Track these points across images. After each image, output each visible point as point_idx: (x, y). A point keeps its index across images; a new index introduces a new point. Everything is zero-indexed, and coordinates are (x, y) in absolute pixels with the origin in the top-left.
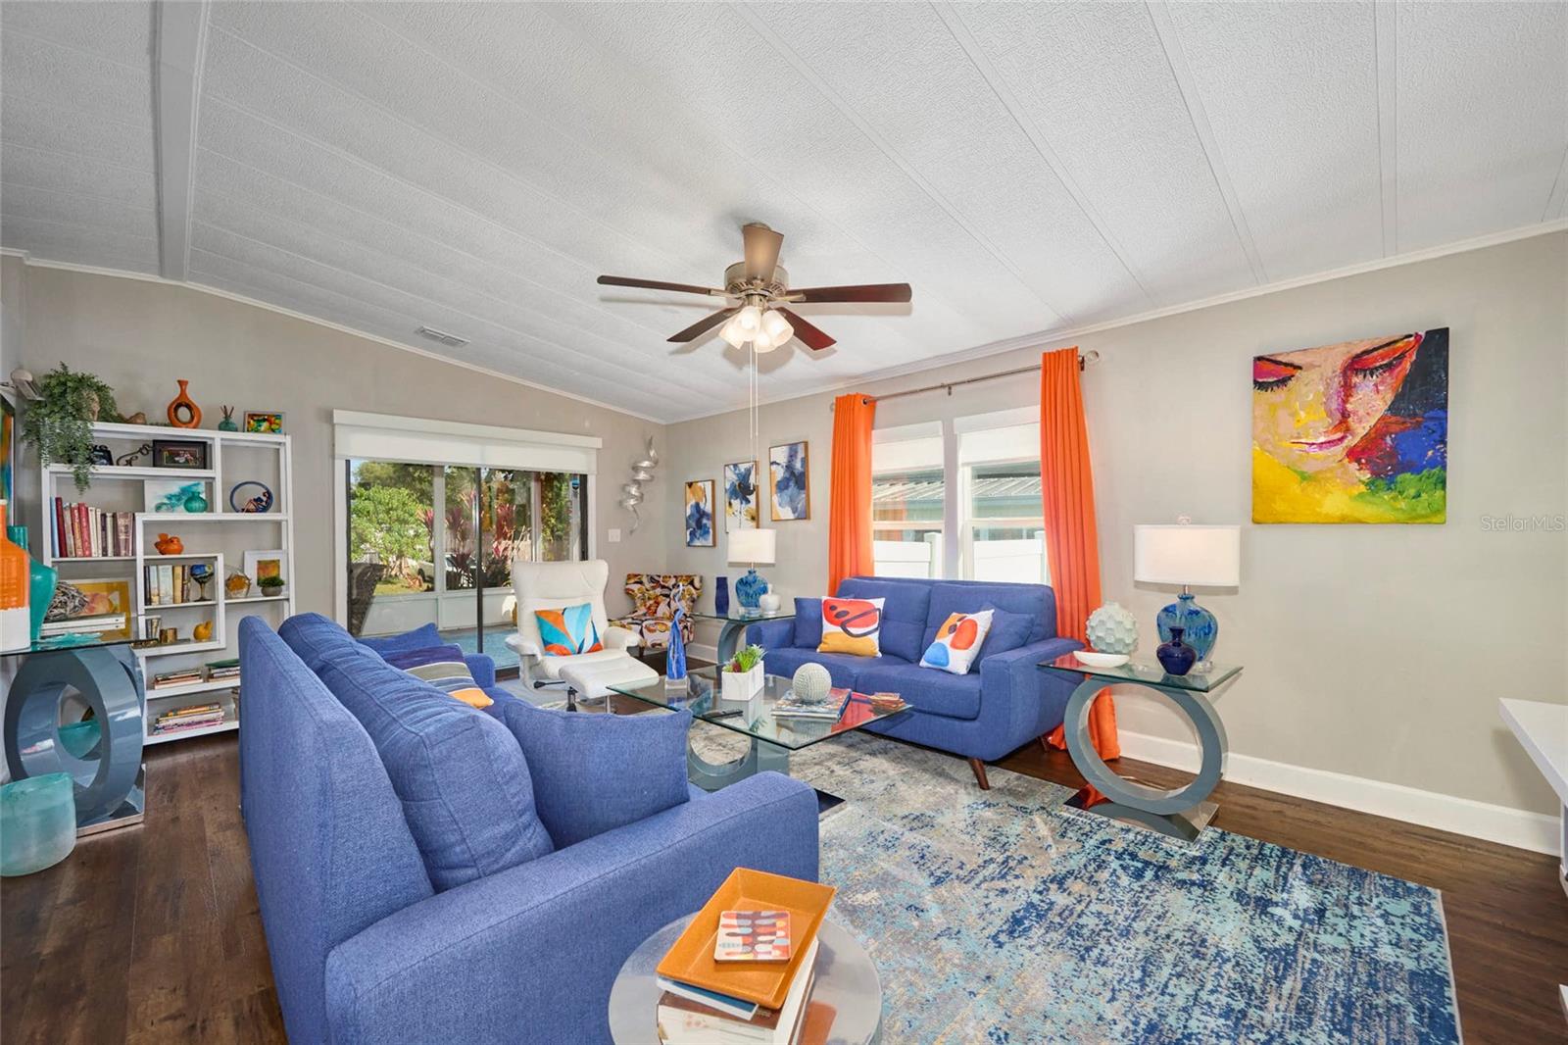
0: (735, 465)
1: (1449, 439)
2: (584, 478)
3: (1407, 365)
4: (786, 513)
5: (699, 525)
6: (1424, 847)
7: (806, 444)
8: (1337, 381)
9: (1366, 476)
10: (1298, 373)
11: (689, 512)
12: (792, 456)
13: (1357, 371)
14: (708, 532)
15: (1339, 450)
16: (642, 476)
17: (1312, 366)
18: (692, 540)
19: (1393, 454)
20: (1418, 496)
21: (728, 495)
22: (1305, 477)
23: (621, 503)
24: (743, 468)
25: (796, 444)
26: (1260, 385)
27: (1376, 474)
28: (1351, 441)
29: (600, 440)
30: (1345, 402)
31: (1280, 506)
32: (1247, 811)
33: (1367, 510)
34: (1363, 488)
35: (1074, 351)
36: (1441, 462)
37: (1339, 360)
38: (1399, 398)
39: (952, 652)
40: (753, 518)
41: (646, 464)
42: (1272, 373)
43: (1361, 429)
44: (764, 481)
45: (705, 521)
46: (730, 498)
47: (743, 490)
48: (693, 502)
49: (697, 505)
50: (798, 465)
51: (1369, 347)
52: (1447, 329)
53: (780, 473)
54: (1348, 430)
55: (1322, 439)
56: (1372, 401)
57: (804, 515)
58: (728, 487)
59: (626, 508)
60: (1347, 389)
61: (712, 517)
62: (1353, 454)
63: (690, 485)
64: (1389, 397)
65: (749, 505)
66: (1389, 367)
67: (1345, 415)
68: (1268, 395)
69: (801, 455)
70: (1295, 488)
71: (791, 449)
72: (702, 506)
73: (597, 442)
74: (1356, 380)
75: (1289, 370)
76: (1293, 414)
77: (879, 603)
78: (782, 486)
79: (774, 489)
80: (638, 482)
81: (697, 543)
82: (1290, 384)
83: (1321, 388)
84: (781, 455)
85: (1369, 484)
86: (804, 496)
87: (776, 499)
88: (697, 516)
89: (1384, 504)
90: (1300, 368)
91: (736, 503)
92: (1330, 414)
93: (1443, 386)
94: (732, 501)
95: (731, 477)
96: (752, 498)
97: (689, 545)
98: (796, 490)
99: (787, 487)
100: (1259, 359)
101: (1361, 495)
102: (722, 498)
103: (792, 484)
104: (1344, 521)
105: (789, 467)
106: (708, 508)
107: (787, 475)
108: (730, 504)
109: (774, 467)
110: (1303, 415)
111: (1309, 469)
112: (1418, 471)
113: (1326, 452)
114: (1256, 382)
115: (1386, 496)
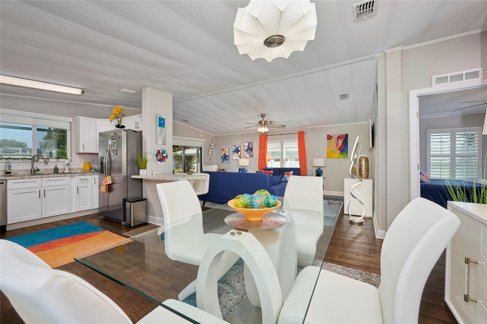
0: (235, 146)
1: (348, 148)
2: (201, 148)
3: (344, 138)
4: (248, 156)
5: (225, 158)
7: (252, 142)
8: (337, 139)
9: (340, 152)
10: (332, 138)
11: (222, 155)
12: (249, 144)
14: (228, 160)
16: (212, 147)
17: (334, 137)
18: (223, 161)
19: (343, 149)
20: (345, 155)
21: (233, 152)
22: (333, 152)
24: (237, 146)
25: (250, 142)
26: (328, 139)
27: (341, 152)
28: (338, 147)
29: (205, 140)
30: (337, 142)
31: (330, 156)
33: (340, 157)
35: (303, 131)
36: (347, 151)
37: (337, 137)
38: (343, 142)
39: (287, 177)
40: (239, 157)
41: (213, 145)
42: (329, 137)
43: (339, 146)
44: (243, 149)
45: (227, 157)
46: (234, 152)
47: (237, 151)
48: (223, 153)
49: (225, 154)
50: (251, 147)
51: (340, 135)
52: (348, 134)
53: (246, 148)
54: (338, 146)
55: (335, 147)
56: (340, 142)
57: (252, 156)
58: (233, 150)
59: (209, 154)
60: (338, 140)
61: (229, 156)
62: (338, 149)
63: (223, 149)
65: (238, 154)
66: (342, 138)
67: (337, 144)
68: (329, 140)
69: (251, 145)
71: (249, 143)
72: (226, 154)
73: (204, 140)
74: (339, 139)
75: (331, 137)
77: (272, 172)
78: (247, 150)
79: (245, 151)
80: (211, 149)
81: (224, 162)
82: (331, 139)
83: (335, 140)
84: (247, 144)
86: (252, 152)
87: (245, 153)
88: (224, 156)
89: (342, 156)
91: (235, 154)
93: (347, 141)
94: (234, 153)
95: (234, 148)
96: (239, 153)
97: (222, 162)
98: (250, 151)
99: (248, 151)
100: (328, 135)
101: (339, 154)
102: (231, 152)
103: (249, 150)
104: (337, 158)
105: (248, 147)
106: (228, 154)
107: (248, 148)
108: (234, 154)
109: (245, 147)
110: (333, 143)
111: (334, 151)
112: (345, 152)
113: (335, 149)
114: (327, 139)
115: (342, 155)
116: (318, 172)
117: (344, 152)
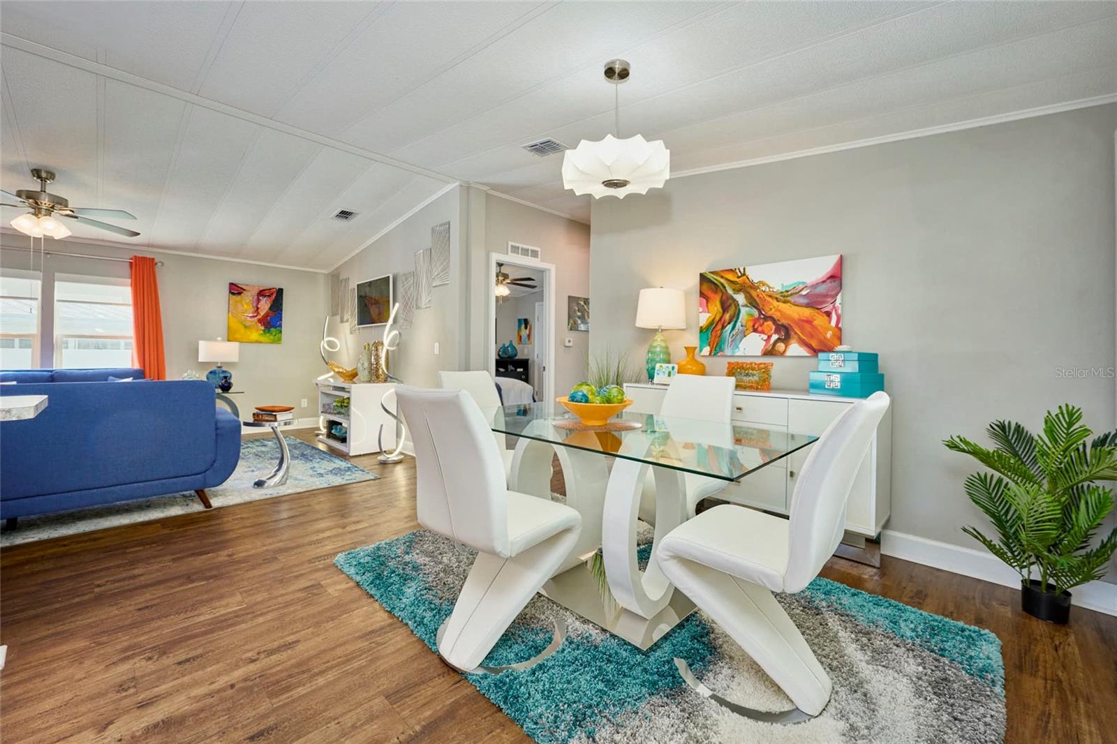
1: (283, 319)
3: (273, 297)
8: (256, 297)
9: (263, 328)
10: (244, 292)
13: (261, 295)
15: (256, 319)
17: (249, 291)
19: (269, 322)
20: (275, 335)
22: (245, 327)
26: (232, 293)
27: (265, 328)
28: (259, 317)
30: (258, 304)
31: (237, 336)
33: (262, 339)
34: (262, 332)
35: (153, 259)
36: (280, 326)
37: (256, 291)
38: (272, 306)
42: (235, 290)
43: (262, 313)
51: (265, 288)
52: (283, 289)
54: (258, 313)
55: (251, 315)
56: (265, 305)
60: (259, 301)
62: (260, 321)
64: (269, 305)
66: (269, 296)
67: (258, 308)
68: (234, 297)
70: (242, 330)
74: (261, 298)
75: (242, 291)
76: (243, 305)
82: (242, 295)
83: (251, 298)
85: (264, 331)
89: (267, 337)
90: (244, 290)
92: (253, 307)
93: (281, 305)
100: (231, 284)
101: (261, 334)
104: (257, 342)
110: (245, 306)
111: (248, 324)
112: (276, 328)
113: (251, 320)
114: (230, 292)
115: (268, 335)
116: (225, 378)
117: (272, 329)
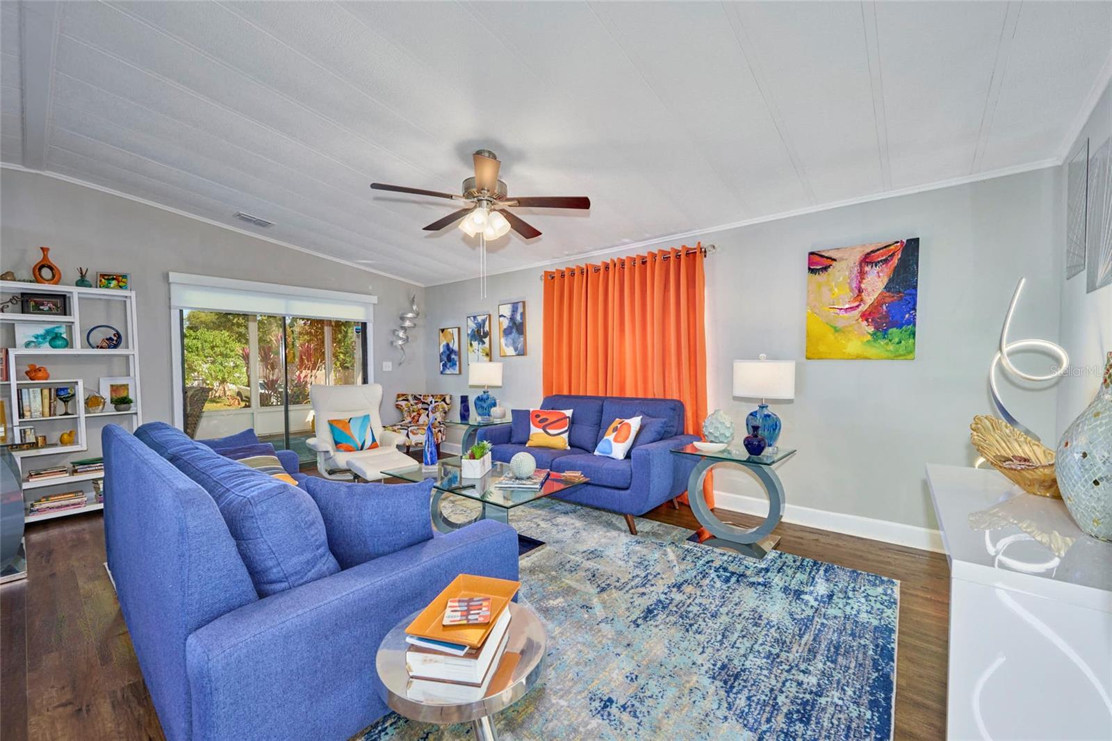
0: (475, 317)
1: (918, 307)
2: (364, 325)
3: (895, 261)
4: (510, 351)
5: (449, 359)
6: (896, 557)
7: (524, 303)
8: (856, 269)
9: (871, 329)
10: (834, 263)
11: (442, 350)
12: (514, 310)
13: (868, 263)
14: (455, 364)
15: (857, 313)
16: (407, 324)
17: (842, 259)
18: (444, 369)
19: (886, 317)
20: (900, 342)
21: (469, 338)
22: (836, 330)
23: (392, 343)
24: (480, 319)
25: (517, 303)
26: (812, 271)
27: (877, 328)
28: (863, 308)
29: (376, 297)
30: (860, 282)
31: (822, 348)
32: (797, 540)
33: (871, 351)
34: (869, 337)
36: (912, 322)
37: (857, 256)
38: (891, 281)
39: (614, 444)
40: (487, 355)
41: (410, 315)
42: (819, 263)
43: (870, 299)
44: (497, 327)
45: (453, 356)
46: (471, 340)
47: (479, 335)
48: (445, 343)
49: (448, 345)
50: (518, 318)
51: (874, 248)
52: (918, 238)
53: (506, 323)
54: (862, 300)
55: (847, 306)
56: (876, 282)
57: (522, 352)
58: (469, 332)
59: (396, 347)
60: (862, 274)
61: (458, 354)
62: (865, 316)
63: (443, 331)
64: (886, 280)
65: (484, 345)
66: (886, 261)
67: (860, 291)
68: (816, 277)
69: (520, 310)
70: (831, 336)
71: (513, 307)
72: (451, 346)
73: (374, 299)
74: (867, 269)
75: (828, 262)
76: (831, 290)
77: (569, 413)
78: (507, 332)
79: (502, 333)
80: (403, 328)
81: (448, 372)
82: (829, 270)
83: (847, 273)
84: (506, 310)
85: (873, 335)
86: (522, 339)
87: (503, 341)
88: (448, 352)
89: (881, 348)
90: (835, 260)
91: (475, 344)
92: (852, 290)
93: (915, 274)
94: (472, 342)
95: (472, 325)
96: (487, 340)
97: (442, 373)
98: (517, 335)
99: (510, 333)
100: (812, 253)
101: (868, 341)
102: (465, 339)
103: (514, 330)
104: (858, 357)
105: (512, 319)
106: (456, 347)
107: (511, 325)
108: (471, 344)
109: (502, 319)
110: (836, 290)
111: (839, 325)
112: (900, 326)
113: (846, 315)
114: (809, 269)
115: (882, 342)
116: (756, 428)
117: (894, 331)
